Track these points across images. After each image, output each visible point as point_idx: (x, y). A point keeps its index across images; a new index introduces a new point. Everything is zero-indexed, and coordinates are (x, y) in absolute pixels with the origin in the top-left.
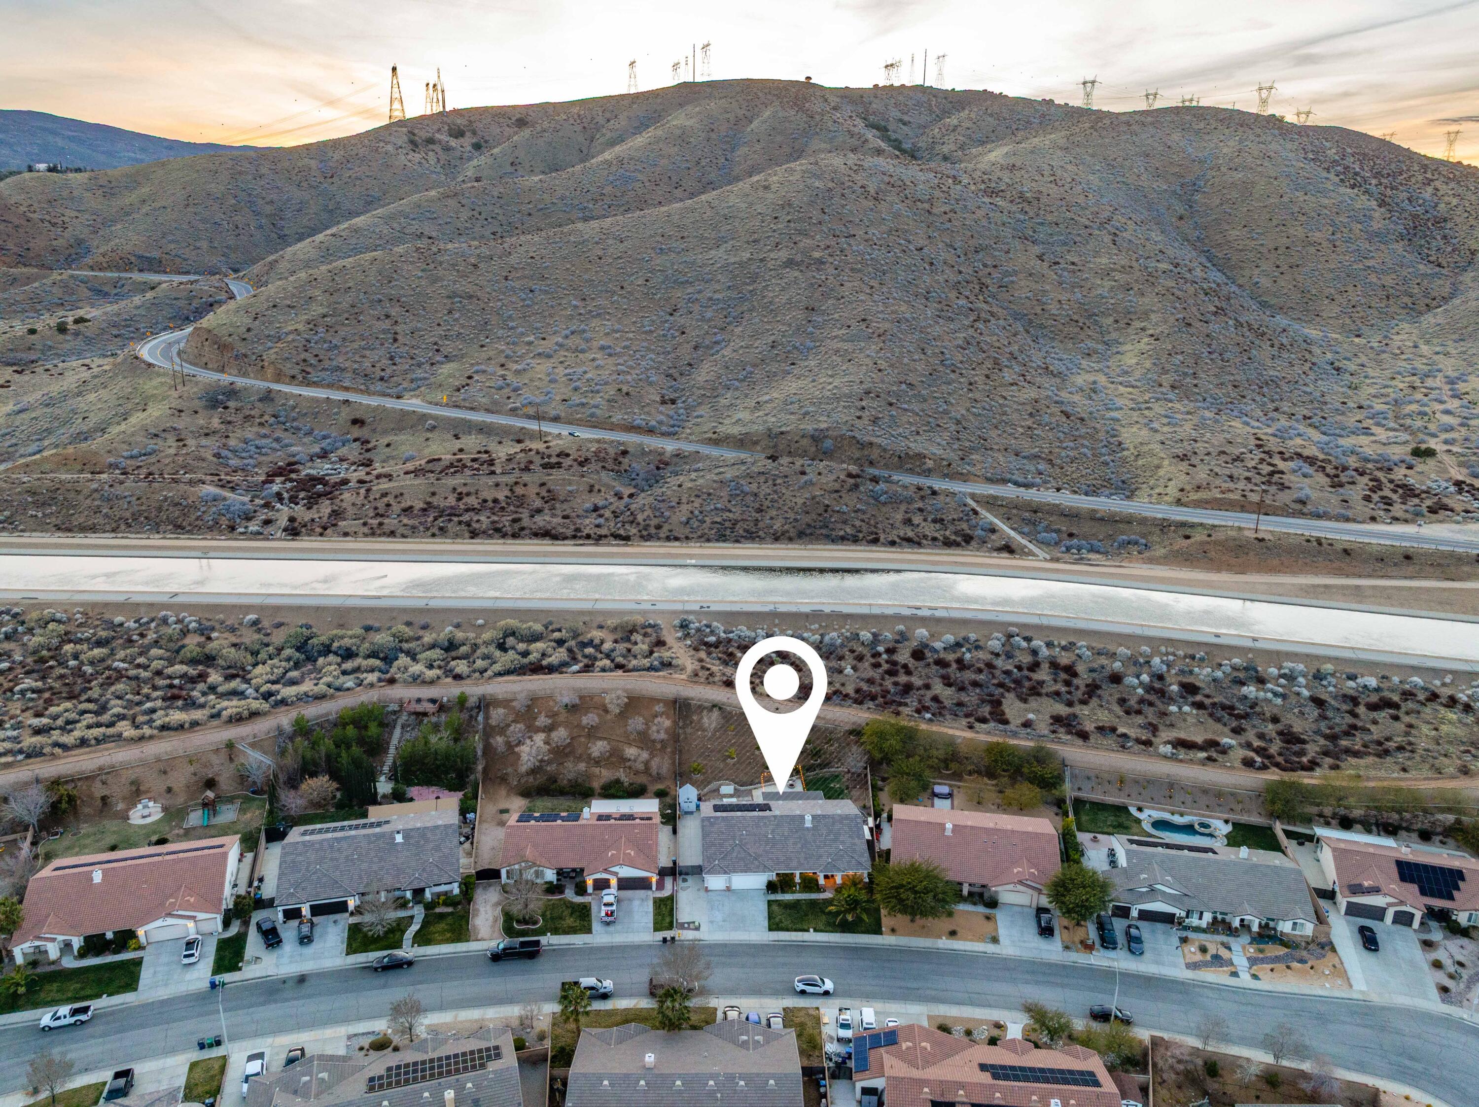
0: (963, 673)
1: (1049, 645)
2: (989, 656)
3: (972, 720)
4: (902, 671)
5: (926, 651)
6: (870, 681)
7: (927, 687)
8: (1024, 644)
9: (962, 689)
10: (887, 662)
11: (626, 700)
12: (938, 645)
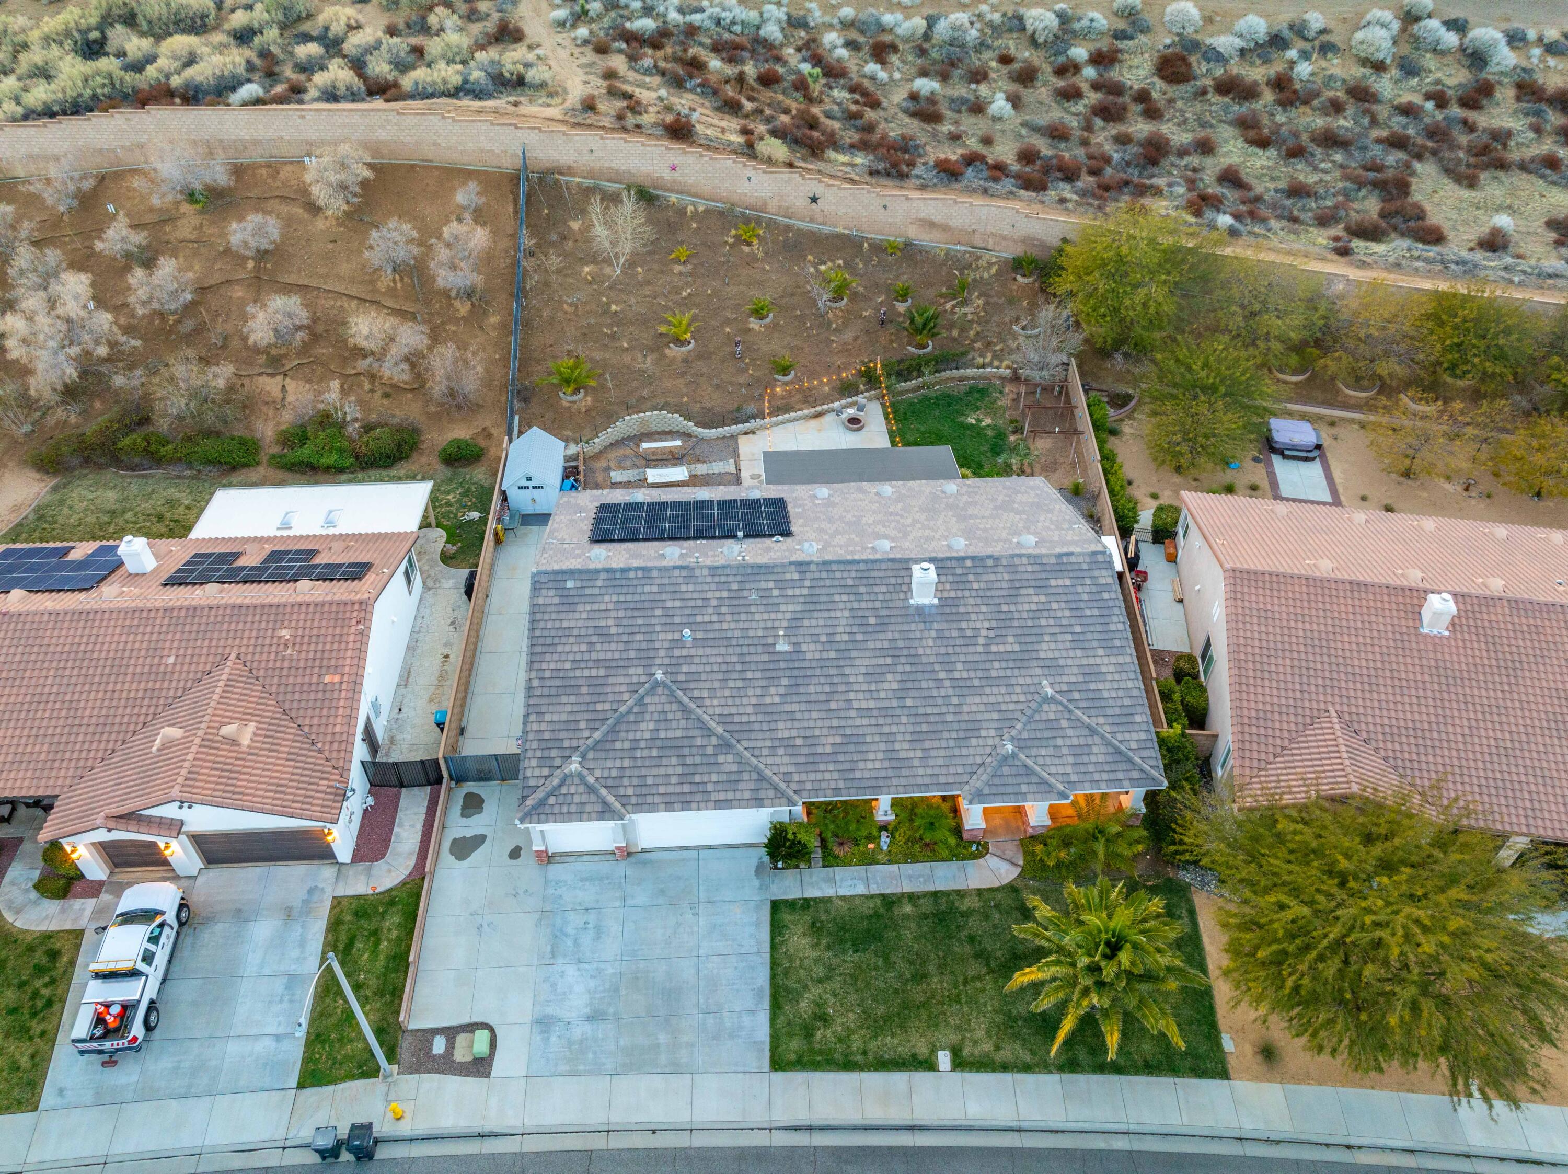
0: (1293, 112)
1: (1515, 39)
2: (1358, 72)
3: (1338, 230)
4: (1136, 108)
5: (1193, 59)
6: (1057, 134)
7: (1205, 147)
8: (1451, 39)
9: (1296, 153)
10: (1096, 86)
11: (367, 173)
12: (1225, 42)
